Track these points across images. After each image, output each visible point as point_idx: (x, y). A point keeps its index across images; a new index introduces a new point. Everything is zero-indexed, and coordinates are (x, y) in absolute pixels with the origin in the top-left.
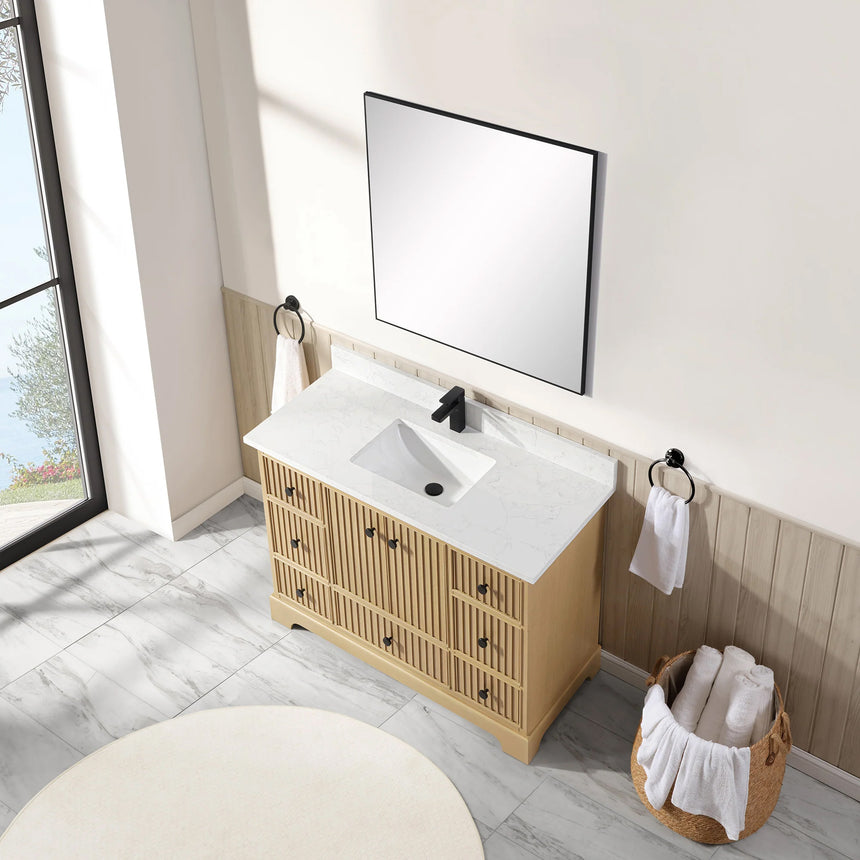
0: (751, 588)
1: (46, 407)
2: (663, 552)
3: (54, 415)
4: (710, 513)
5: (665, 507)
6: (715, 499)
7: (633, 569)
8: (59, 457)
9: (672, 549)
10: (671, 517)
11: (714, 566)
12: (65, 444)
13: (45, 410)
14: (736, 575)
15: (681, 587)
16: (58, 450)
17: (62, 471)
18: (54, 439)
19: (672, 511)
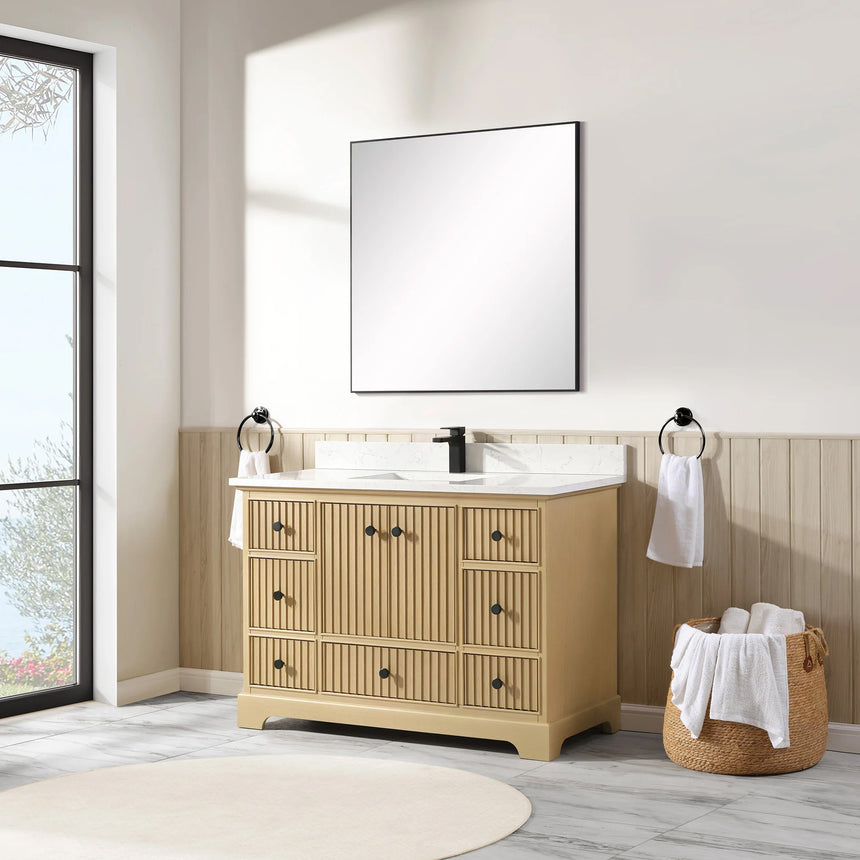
0: (771, 535)
1: (41, 572)
2: (680, 519)
3: (53, 586)
4: (722, 464)
5: (677, 466)
6: (726, 443)
7: (651, 554)
8: (48, 649)
9: (689, 513)
10: (684, 476)
11: (732, 526)
12: (62, 632)
13: (39, 576)
14: (754, 527)
15: (701, 564)
16: (48, 639)
17: (48, 671)
18: (45, 622)
19: (685, 470)
